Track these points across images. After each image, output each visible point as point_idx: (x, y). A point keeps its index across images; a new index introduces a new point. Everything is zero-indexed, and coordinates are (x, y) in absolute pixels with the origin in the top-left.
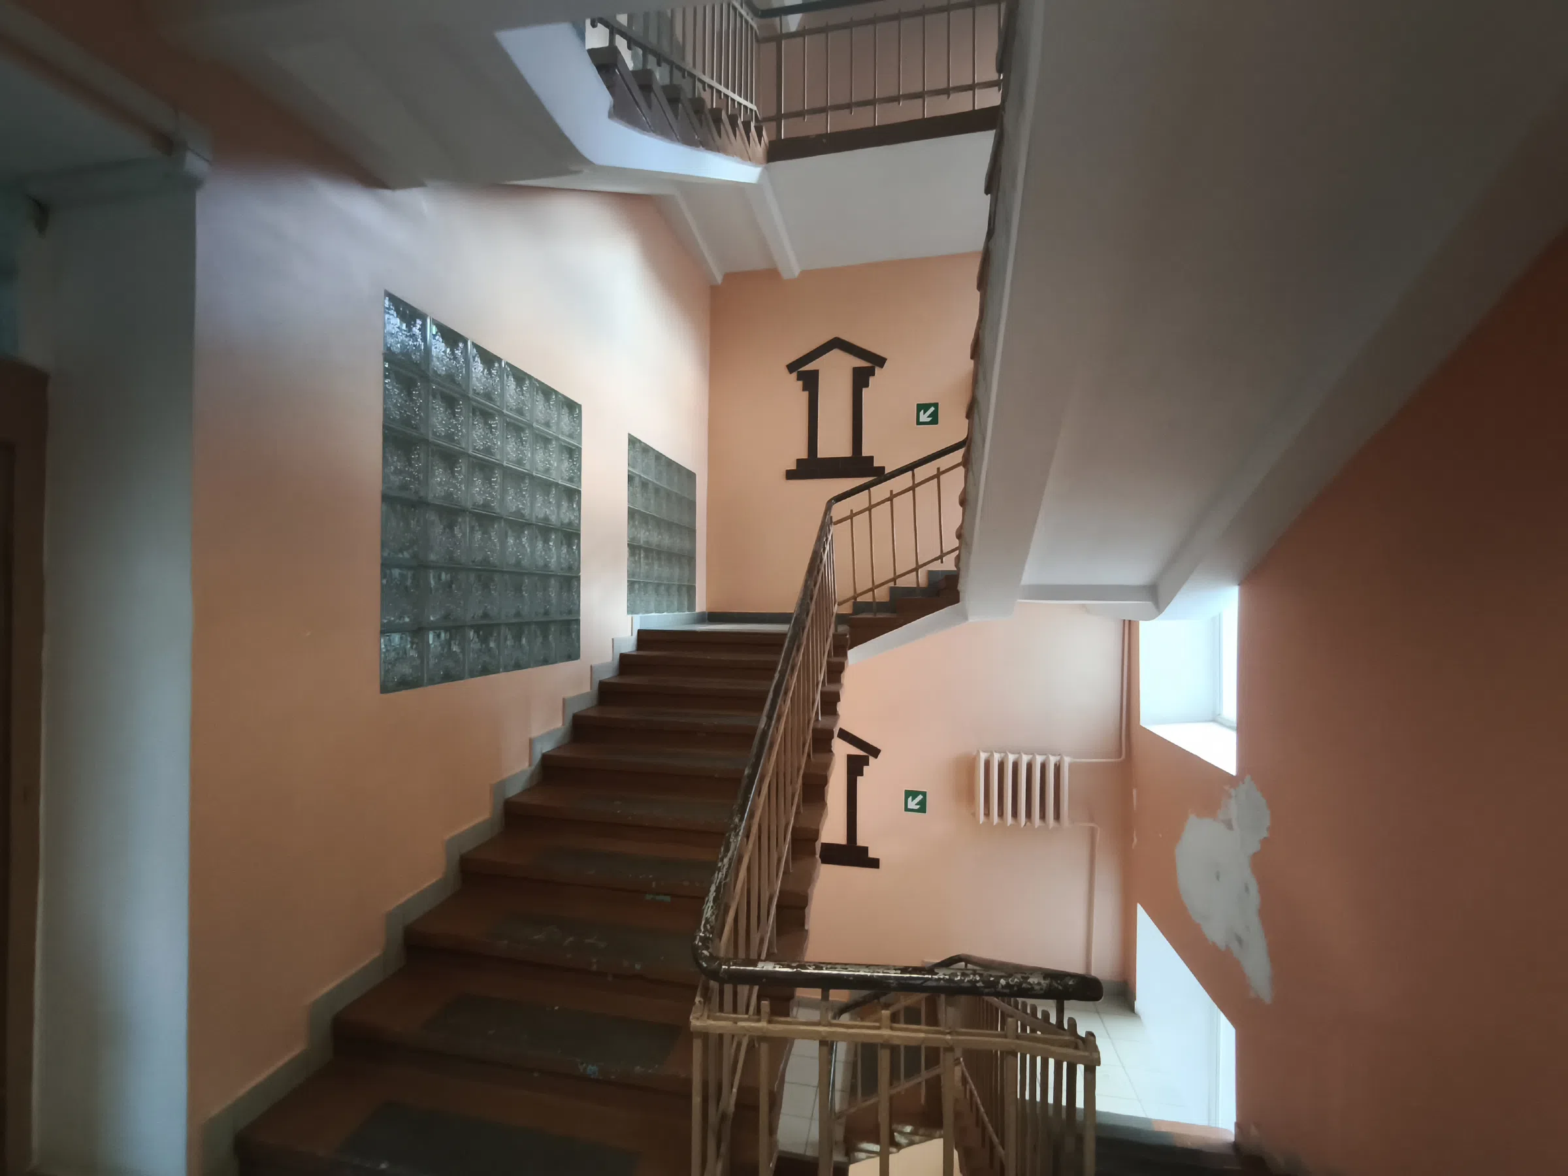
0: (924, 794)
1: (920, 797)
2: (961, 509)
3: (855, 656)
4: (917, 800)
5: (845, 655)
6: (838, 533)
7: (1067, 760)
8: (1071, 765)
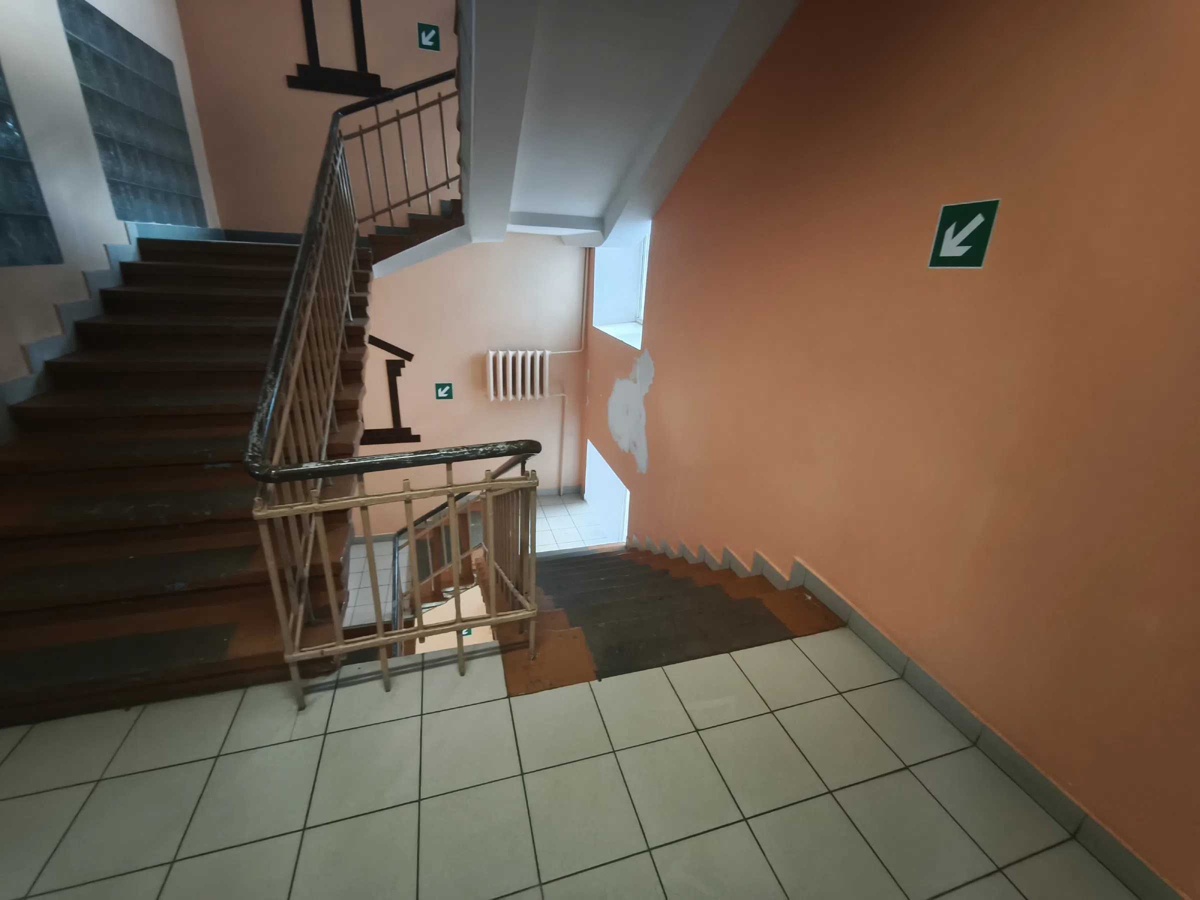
0: (450, 385)
1: (447, 388)
2: (458, 133)
3: (379, 270)
4: (445, 390)
5: (371, 269)
6: (350, 147)
7: (548, 353)
8: (550, 356)
